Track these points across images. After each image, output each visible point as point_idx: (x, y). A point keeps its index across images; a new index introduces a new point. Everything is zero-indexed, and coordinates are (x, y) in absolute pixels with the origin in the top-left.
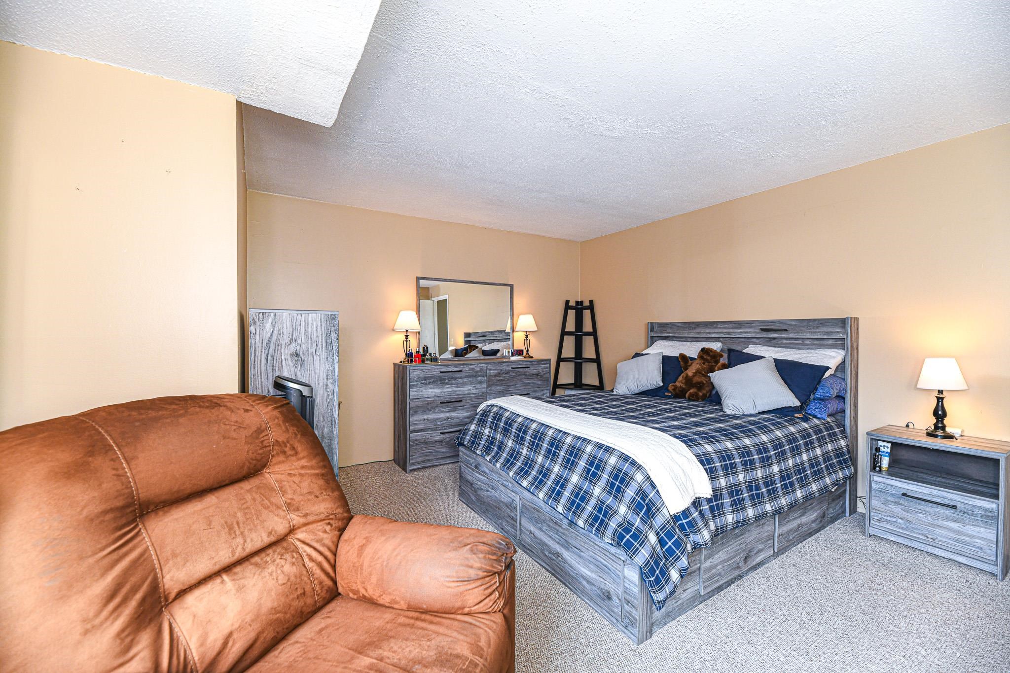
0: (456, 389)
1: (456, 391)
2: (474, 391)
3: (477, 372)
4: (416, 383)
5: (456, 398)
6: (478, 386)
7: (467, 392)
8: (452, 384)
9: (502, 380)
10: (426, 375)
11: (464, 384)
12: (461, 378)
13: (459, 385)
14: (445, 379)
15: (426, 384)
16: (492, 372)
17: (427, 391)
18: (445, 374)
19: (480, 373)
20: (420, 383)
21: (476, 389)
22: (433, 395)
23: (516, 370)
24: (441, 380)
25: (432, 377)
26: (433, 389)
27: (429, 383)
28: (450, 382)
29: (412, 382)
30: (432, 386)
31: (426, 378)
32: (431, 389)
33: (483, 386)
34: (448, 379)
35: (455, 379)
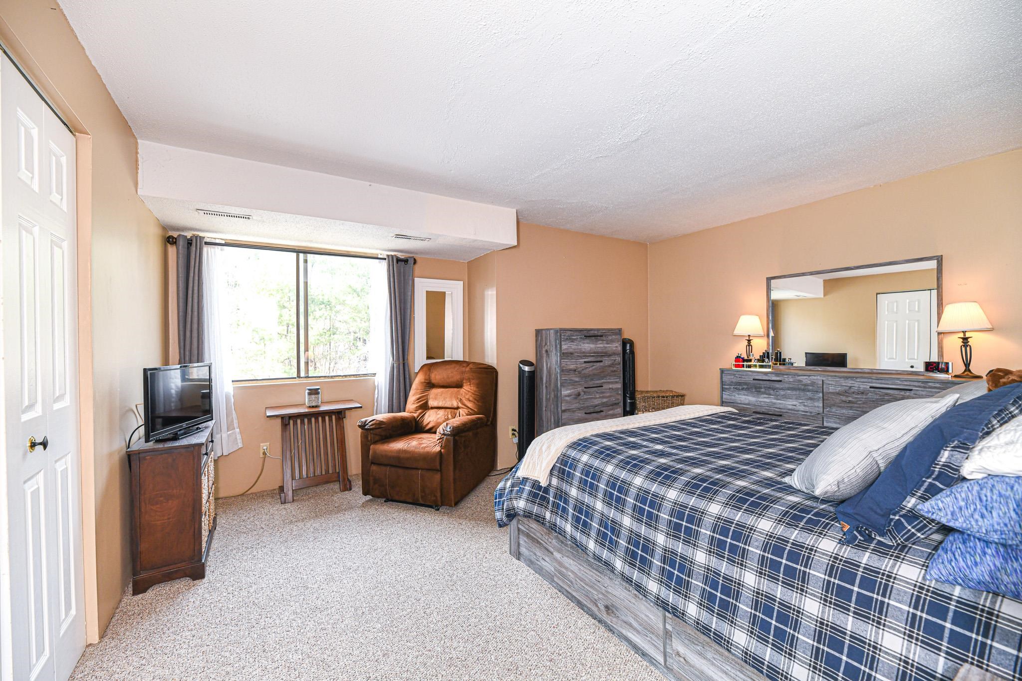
0: (775, 401)
1: (775, 404)
2: (802, 408)
3: (806, 385)
4: (728, 387)
5: (778, 412)
6: (809, 403)
7: (790, 407)
8: (770, 395)
9: (850, 402)
10: (738, 380)
11: (785, 397)
12: (782, 389)
13: (779, 397)
14: (761, 388)
15: (739, 389)
16: (831, 389)
17: (740, 396)
18: (761, 382)
19: (811, 388)
20: (732, 387)
21: (805, 406)
22: (747, 402)
23: (882, 390)
24: (756, 388)
25: (746, 384)
26: (747, 395)
27: (743, 389)
28: (767, 392)
29: (725, 385)
30: (745, 392)
31: (740, 384)
32: (744, 395)
33: (816, 404)
34: (765, 387)
35: (774, 389)
